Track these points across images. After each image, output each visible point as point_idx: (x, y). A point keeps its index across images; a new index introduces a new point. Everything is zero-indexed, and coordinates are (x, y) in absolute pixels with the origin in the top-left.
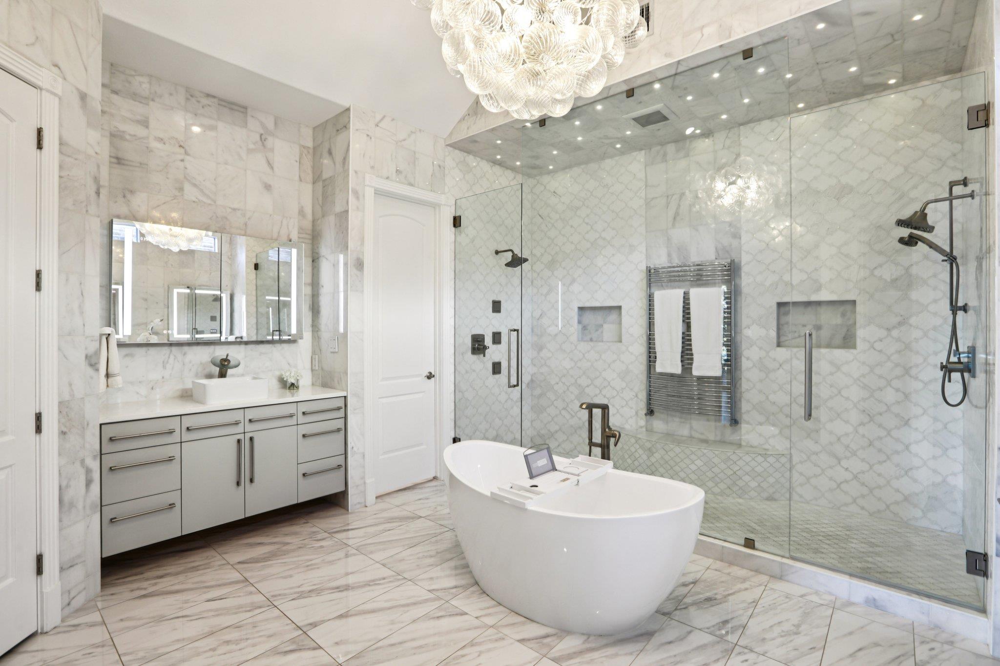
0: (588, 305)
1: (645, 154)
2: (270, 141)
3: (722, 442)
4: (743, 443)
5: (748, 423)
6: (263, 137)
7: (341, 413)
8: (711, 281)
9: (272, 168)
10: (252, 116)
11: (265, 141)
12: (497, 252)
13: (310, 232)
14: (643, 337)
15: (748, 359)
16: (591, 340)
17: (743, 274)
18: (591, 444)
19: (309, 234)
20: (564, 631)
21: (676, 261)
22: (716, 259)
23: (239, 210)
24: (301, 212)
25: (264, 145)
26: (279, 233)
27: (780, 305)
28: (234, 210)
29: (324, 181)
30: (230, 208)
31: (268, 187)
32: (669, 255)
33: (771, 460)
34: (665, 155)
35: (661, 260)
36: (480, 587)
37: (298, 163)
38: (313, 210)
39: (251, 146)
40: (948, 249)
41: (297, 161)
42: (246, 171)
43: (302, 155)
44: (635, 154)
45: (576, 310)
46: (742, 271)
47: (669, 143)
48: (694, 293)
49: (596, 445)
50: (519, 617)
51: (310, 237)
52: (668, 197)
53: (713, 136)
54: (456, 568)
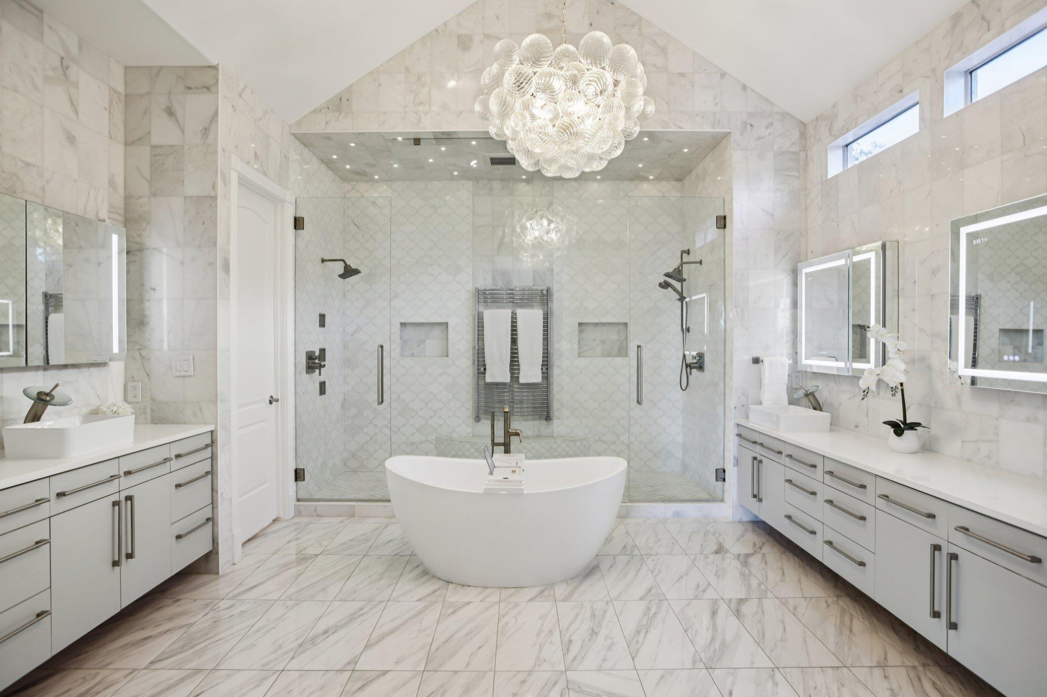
0: (411, 320)
1: (473, 184)
2: (73, 71)
3: (539, 436)
4: (555, 435)
5: (558, 418)
6: (65, 64)
7: (208, 453)
8: (528, 304)
9: (76, 112)
10: (50, 27)
11: (67, 68)
12: (323, 261)
13: (121, 212)
14: (469, 351)
15: (558, 367)
16: (413, 355)
17: (554, 300)
18: (494, 444)
19: (120, 215)
20: (550, 585)
21: (500, 285)
22: (534, 285)
23: (34, 166)
24: (112, 183)
25: (65, 74)
26: (85, 208)
27: (580, 324)
28: (28, 164)
29: (154, 147)
30: (21, 160)
31: (71, 139)
32: (494, 279)
33: (578, 443)
34: (491, 189)
35: (485, 283)
36: (455, 583)
37: (108, 112)
38: (125, 182)
39: (50, 73)
40: (680, 291)
41: (106, 109)
42: (42, 107)
43: (112, 102)
44: (463, 182)
45: (399, 325)
46: (554, 297)
47: (496, 180)
48: (520, 312)
49: (499, 444)
50: (510, 589)
51: (122, 219)
52: (493, 227)
53: (532, 183)
54: (416, 579)
